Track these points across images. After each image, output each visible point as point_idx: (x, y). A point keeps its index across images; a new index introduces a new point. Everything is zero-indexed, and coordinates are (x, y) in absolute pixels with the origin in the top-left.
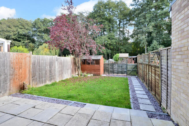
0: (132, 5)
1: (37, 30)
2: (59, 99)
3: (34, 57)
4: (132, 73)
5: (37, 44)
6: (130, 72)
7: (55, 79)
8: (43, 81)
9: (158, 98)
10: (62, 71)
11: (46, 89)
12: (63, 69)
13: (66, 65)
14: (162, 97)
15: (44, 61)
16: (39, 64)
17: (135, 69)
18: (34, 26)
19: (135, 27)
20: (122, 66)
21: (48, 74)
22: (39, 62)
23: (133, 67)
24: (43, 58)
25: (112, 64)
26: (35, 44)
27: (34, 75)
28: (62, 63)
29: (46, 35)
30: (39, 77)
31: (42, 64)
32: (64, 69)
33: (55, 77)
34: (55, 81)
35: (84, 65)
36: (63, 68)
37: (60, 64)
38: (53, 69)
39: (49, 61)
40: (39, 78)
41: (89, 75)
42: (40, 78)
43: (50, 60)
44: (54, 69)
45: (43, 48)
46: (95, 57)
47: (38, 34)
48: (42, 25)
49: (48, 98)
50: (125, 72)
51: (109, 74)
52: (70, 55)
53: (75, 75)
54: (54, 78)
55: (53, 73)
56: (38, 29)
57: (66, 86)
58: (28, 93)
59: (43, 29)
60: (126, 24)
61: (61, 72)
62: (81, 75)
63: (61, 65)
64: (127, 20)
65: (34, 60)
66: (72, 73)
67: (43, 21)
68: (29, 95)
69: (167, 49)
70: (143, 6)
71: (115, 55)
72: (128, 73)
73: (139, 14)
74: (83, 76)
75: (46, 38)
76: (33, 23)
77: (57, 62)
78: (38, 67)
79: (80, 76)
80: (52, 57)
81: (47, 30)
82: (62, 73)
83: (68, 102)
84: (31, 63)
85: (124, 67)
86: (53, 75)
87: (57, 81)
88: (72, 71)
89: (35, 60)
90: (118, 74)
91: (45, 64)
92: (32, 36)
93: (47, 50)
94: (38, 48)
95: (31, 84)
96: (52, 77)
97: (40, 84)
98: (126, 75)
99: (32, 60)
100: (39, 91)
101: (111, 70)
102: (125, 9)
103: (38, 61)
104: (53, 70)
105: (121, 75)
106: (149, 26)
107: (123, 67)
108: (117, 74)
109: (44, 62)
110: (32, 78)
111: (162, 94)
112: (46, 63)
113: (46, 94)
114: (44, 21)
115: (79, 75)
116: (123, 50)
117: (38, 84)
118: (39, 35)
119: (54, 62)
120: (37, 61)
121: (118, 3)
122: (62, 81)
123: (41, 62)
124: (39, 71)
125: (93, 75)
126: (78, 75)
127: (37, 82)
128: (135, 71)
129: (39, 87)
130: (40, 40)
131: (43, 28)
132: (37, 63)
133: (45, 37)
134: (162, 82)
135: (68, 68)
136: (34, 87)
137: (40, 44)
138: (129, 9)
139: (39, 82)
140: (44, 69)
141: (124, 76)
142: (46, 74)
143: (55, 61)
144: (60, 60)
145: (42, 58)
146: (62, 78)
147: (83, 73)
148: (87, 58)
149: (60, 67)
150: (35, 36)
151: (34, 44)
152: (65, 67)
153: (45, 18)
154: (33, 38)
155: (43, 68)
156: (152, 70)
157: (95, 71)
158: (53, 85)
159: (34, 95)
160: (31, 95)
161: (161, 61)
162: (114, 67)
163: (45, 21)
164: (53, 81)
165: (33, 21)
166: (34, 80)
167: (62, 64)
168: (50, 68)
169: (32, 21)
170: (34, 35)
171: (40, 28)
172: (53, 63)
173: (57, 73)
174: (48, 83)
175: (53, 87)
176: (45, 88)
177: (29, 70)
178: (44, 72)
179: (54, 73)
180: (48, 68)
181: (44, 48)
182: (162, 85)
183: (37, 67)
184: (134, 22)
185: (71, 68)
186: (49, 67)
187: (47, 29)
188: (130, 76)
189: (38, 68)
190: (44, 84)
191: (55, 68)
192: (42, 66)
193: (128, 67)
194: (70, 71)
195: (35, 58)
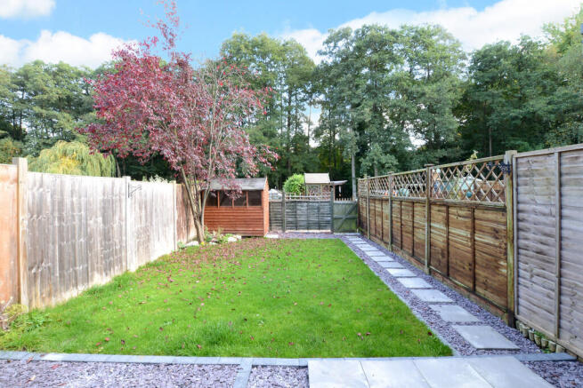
0: (321, 53)
1: (31, 97)
2: (180, 360)
3: (38, 184)
4: (346, 227)
5: (34, 142)
6: (339, 223)
7: (124, 264)
8: (80, 278)
9: (491, 300)
10: (146, 230)
11: (95, 310)
12: (151, 224)
13: (158, 210)
14: (518, 296)
15: (80, 197)
16: (61, 210)
17: (353, 215)
18: (21, 84)
19: (323, 109)
20: (318, 208)
21: (98, 248)
22: (61, 203)
23: (349, 208)
24: (77, 188)
25: (292, 202)
26: (24, 142)
27: (38, 259)
28: (148, 204)
29: (66, 115)
30: (61, 261)
31: (73, 210)
32: (154, 223)
33: (123, 254)
34: (124, 270)
35: (214, 208)
36: (149, 220)
37: (140, 208)
38: (115, 226)
39: (101, 198)
40: (62, 268)
41: (232, 239)
42: (66, 267)
43: (104, 194)
44: (121, 227)
45: (56, 156)
46: (248, 183)
47: (37, 109)
48: (51, 83)
49: (125, 358)
50: (328, 222)
51: (284, 231)
52: (154, 178)
53: (188, 242)
54: (121, 258)
55: (117, 241)
56: (36, 94)
57: (170, 284)
58: (13, 348)
59: (55, 97)
60: (303, 100)
61: (145, 238)
62: (208, 240)
63: (143, 211)
64: (305, 91)
65: (36, 195)
66: (179, 235)
67: (54, 69)
68: (20, 355)
69: (560, 153)
70: (347, 58)
71: (290, 179)
72: (335, 226)
73: (339, 76)
74: (214, 244)
75: (67, 125)
76: (18, 74)
77: (129, 200)
78: (57, 224)
79: (203, 243)
80: (113, 183)
81: (69, 99)
82: (149, 240)
83: (222, 366)
84: (24, 207)
85: (326, 209)
86: (118, 247)
87: (133, 268)
88: (179, 230)
89: (41, 196)
90: (311, 231)
91: (86, 210)
92: (14, 117)
93: (71, 162)
94: (37, 155)
95: (24, 298)
96: (111, 257)
97: (67, 289)
98: (329, 231)
99: (29, 193)
100: (67, 325)
101: (290, 219)
102: (304, 60)
103: (57, 197)
104: (115, 229)
105: (318, 231)
106: (363, 107)
107: (322, 210)
108: (306, 231)
109: (80, 204)
110: (31, 269)
111: (518, 290)
112: (88, 203)
113: (105, 334)
114: (61, 70)
115: (202, 239)
116: (300, 166)
117: (56, 291)
118: (38, 116)
119: (120, 200)
120: (49, 199)
121: (287, 44)
122: (149, 265)
123: (67, 201)
124: (62, 239)
125: (243, 237)
126: (198, 238)
127: (55, 284)
128: (354, 218)
129: (61, 303)
130: (45, 131)
131: (54, 93)
132: (50, 208)
133: (63, 121)
134: (518, 253)
135: (165, 221)
136: (41, 306)
137: (44, 144)
138: (313, 64)
139: (60, 281)
140: (80, 228)
141: (326, 233)
142: (89, 247)
143: (123, 197)
144: (141, 195)
145: (73, 185)
146: (149, 257)
147: (211, 232)
148: (226, 188)
149: (141, 217)
150: (25, 117)
151: (19, 144)
152: (157, 216)
153: (61, 62)
154: (15, 125)
155: (77, 227)
156: (451, 216)
157: (248, 225)
158: (119, 285)
159: (45, 352)
160: (30, 355)
161: (517, 190)
162: (299, 212)
163: (59, 73)
164: (117, 272)
165: (18, 68)
166: (39, 281)
167: (147, 207)
168: (104, 222)
169: (11, 68)
170: (21, 115)
171: (43, 91)
172: (118, 204)
173: (131, 242)
174: (100, 280)
175: (121, 294)
176: (90, 306)
177: (12, 239)
178: (82, 240)
179: (121, 241)
180: (96, 223)
181: (59, 155)
182: (518, 261)
183: (53, 224)
184: (322, 97)
185: (176, 218)
186: (100, 219)
187: (68, 97)
188: (342, 234)
189: (54, 227)
190: (81, 288)
191: (123, 223)
192: (73, 216)
193: (336, 209)
194: (171, 230)
195: (41, 186)
